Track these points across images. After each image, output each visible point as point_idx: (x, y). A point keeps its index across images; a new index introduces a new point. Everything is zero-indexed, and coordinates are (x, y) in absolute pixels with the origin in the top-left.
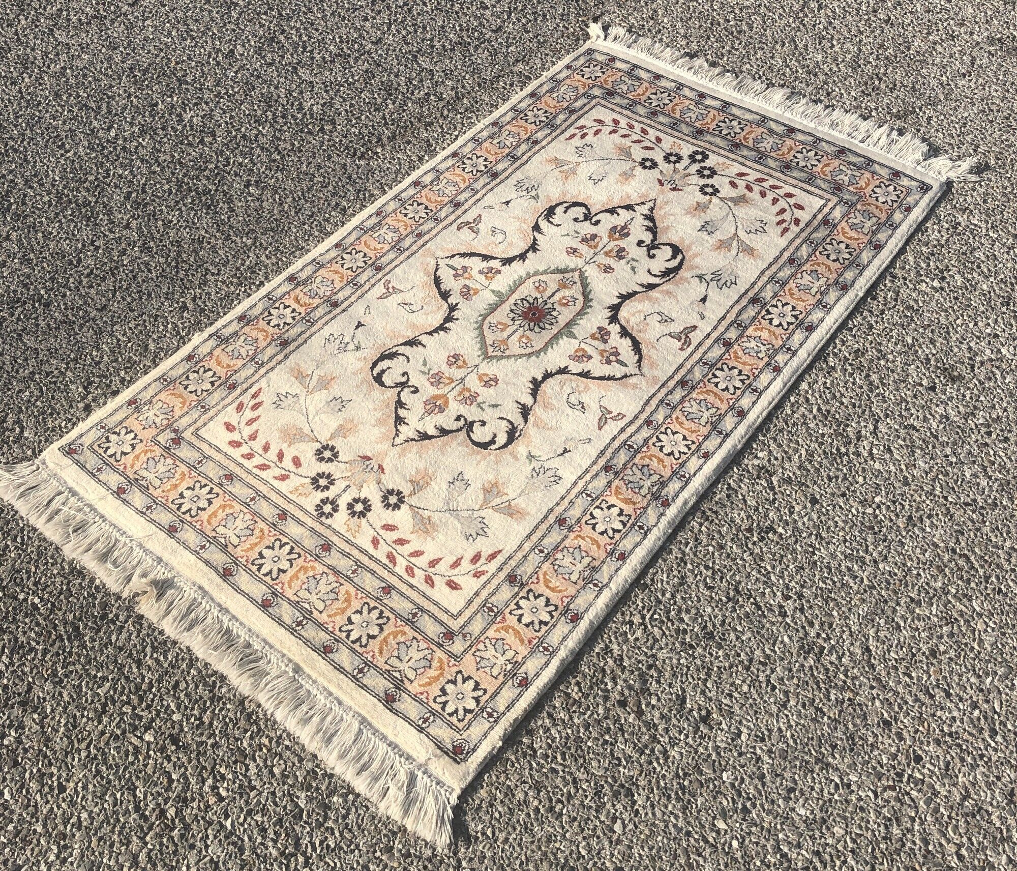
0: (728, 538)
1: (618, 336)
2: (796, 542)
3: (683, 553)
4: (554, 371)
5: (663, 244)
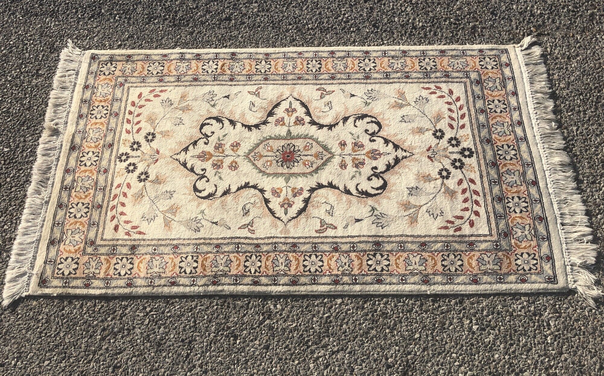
0: (218, 321)
1: (303, 199)
2: (236, 353)
4: (259, 188)
5: (383, 179)
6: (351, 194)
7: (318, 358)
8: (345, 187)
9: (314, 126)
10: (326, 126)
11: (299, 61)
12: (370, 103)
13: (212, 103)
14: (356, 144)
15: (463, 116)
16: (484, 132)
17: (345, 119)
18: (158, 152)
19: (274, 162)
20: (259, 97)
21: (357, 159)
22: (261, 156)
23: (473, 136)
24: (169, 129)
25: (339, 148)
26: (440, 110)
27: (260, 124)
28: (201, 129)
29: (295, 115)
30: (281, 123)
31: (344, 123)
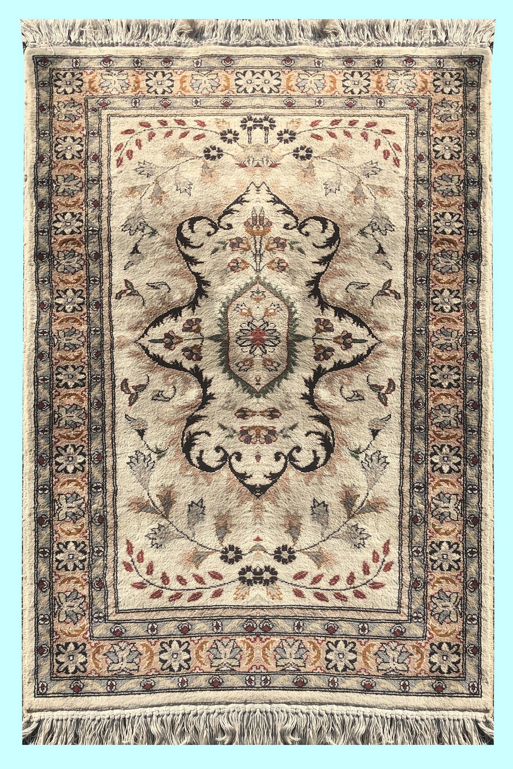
8: (202, 417)
9: (312, 374)
10: (311, 391)
11: (459, 354)
12: (357, 457)
13: (368, 230)
14: (272, 432)
15: (320, 597)
16: (286, 626)
17: (324, 420)
18: (274, 165)
19: (249, 319)
20: (378, 295)
22: (257, 301)
23: (279, 607)
24: (317, 176)
25: (266, 408)
26: (336, 563)
27: (320, 297)
28: (316, 218)
29: (337, 348)
30: (322, 328)
31: (316, 417)
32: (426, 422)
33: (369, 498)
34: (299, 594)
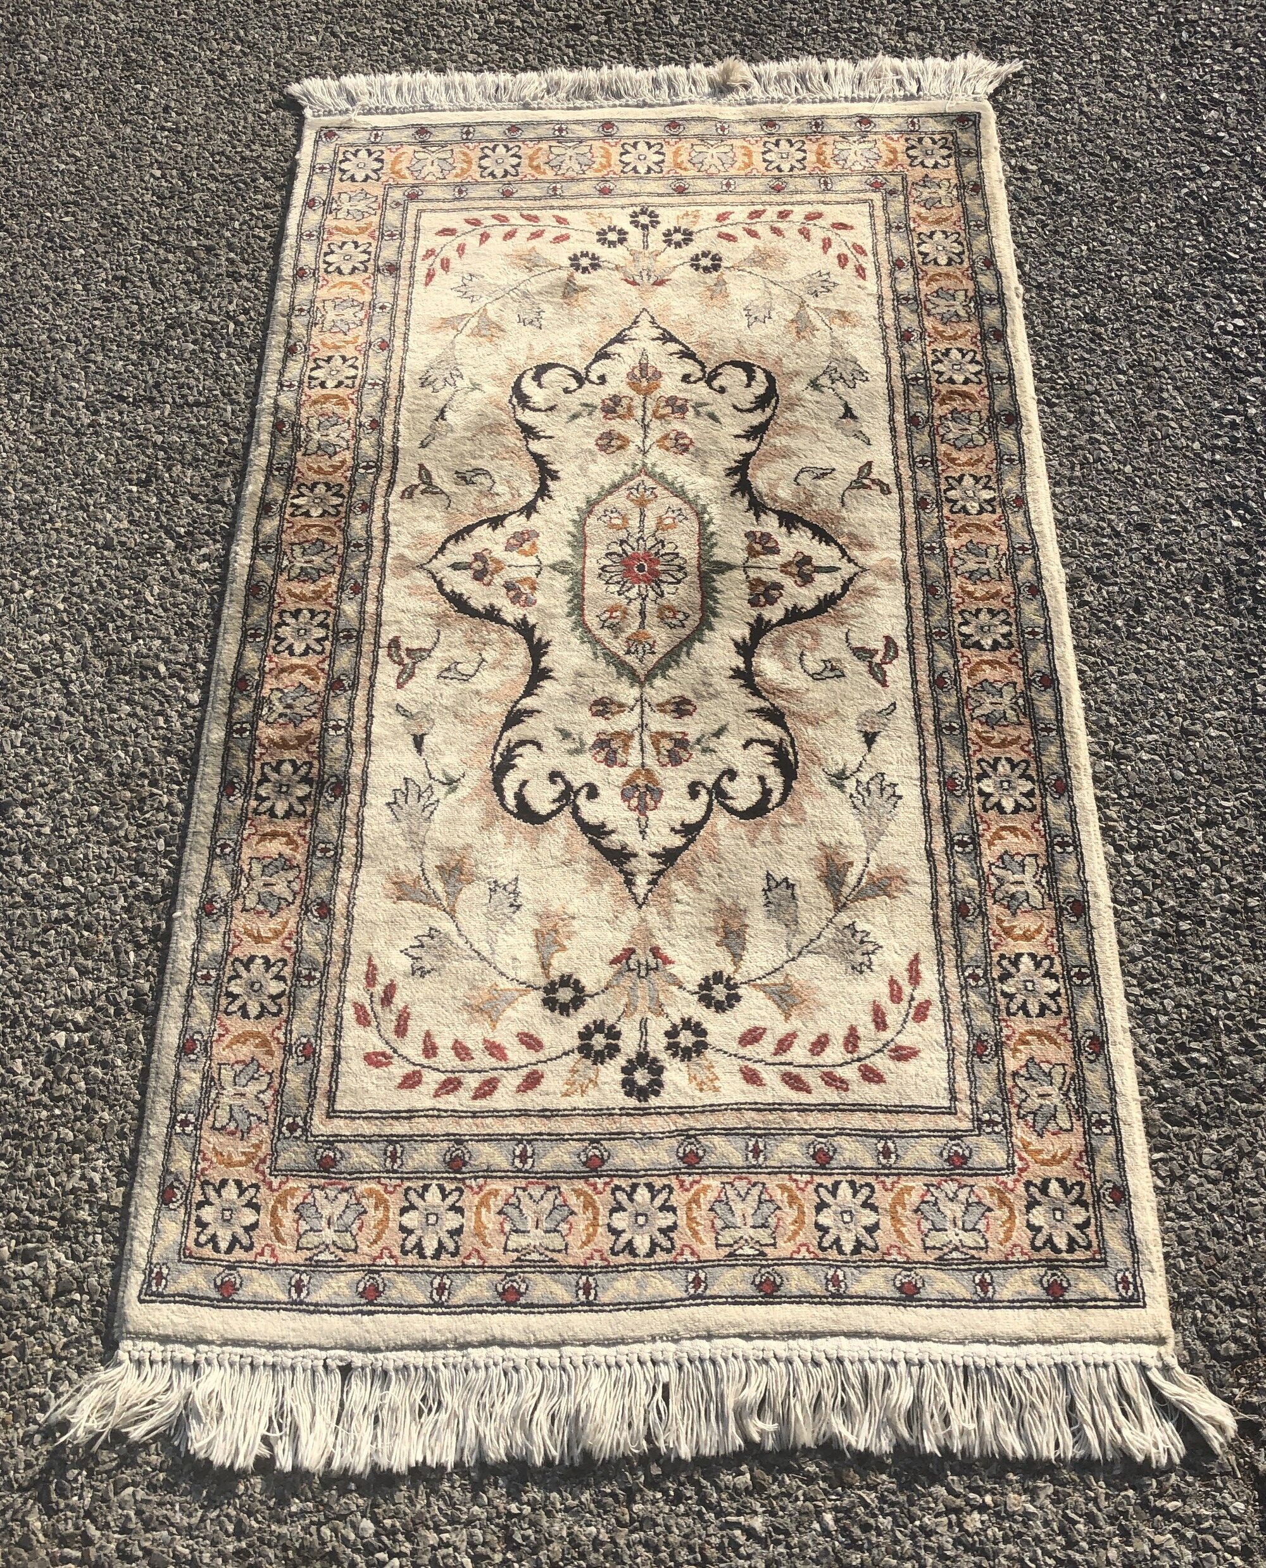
1: (498, 605)
3: (232, 402)
4: (540, 503)
5: (554, 813)
6: (507, 726)
7: (61, 652)
8: (531, 713)
9: (747, 632)
10: (748, 663)
11: (1005, 588)
12: (841, 787)
13: (825, 381)
14: (681, 743)
15: (794, 1082)
16: (728, 1151)
17: (775, 716)
18: (660, 283)
19: (623, 534)
20: (850, 487)
21: (626, 746)
22: (642, 504)
23: (713, 1109)
24: (732, 297)
25: (667, 697)
26: (821, 1006)
27: (751, 494)
28: (735, 364)
29: (788, 582)
30: (758, 547)
31: (760, 712)
32: (960, 715)
33: (872, 868)
34: (751, 1077)
